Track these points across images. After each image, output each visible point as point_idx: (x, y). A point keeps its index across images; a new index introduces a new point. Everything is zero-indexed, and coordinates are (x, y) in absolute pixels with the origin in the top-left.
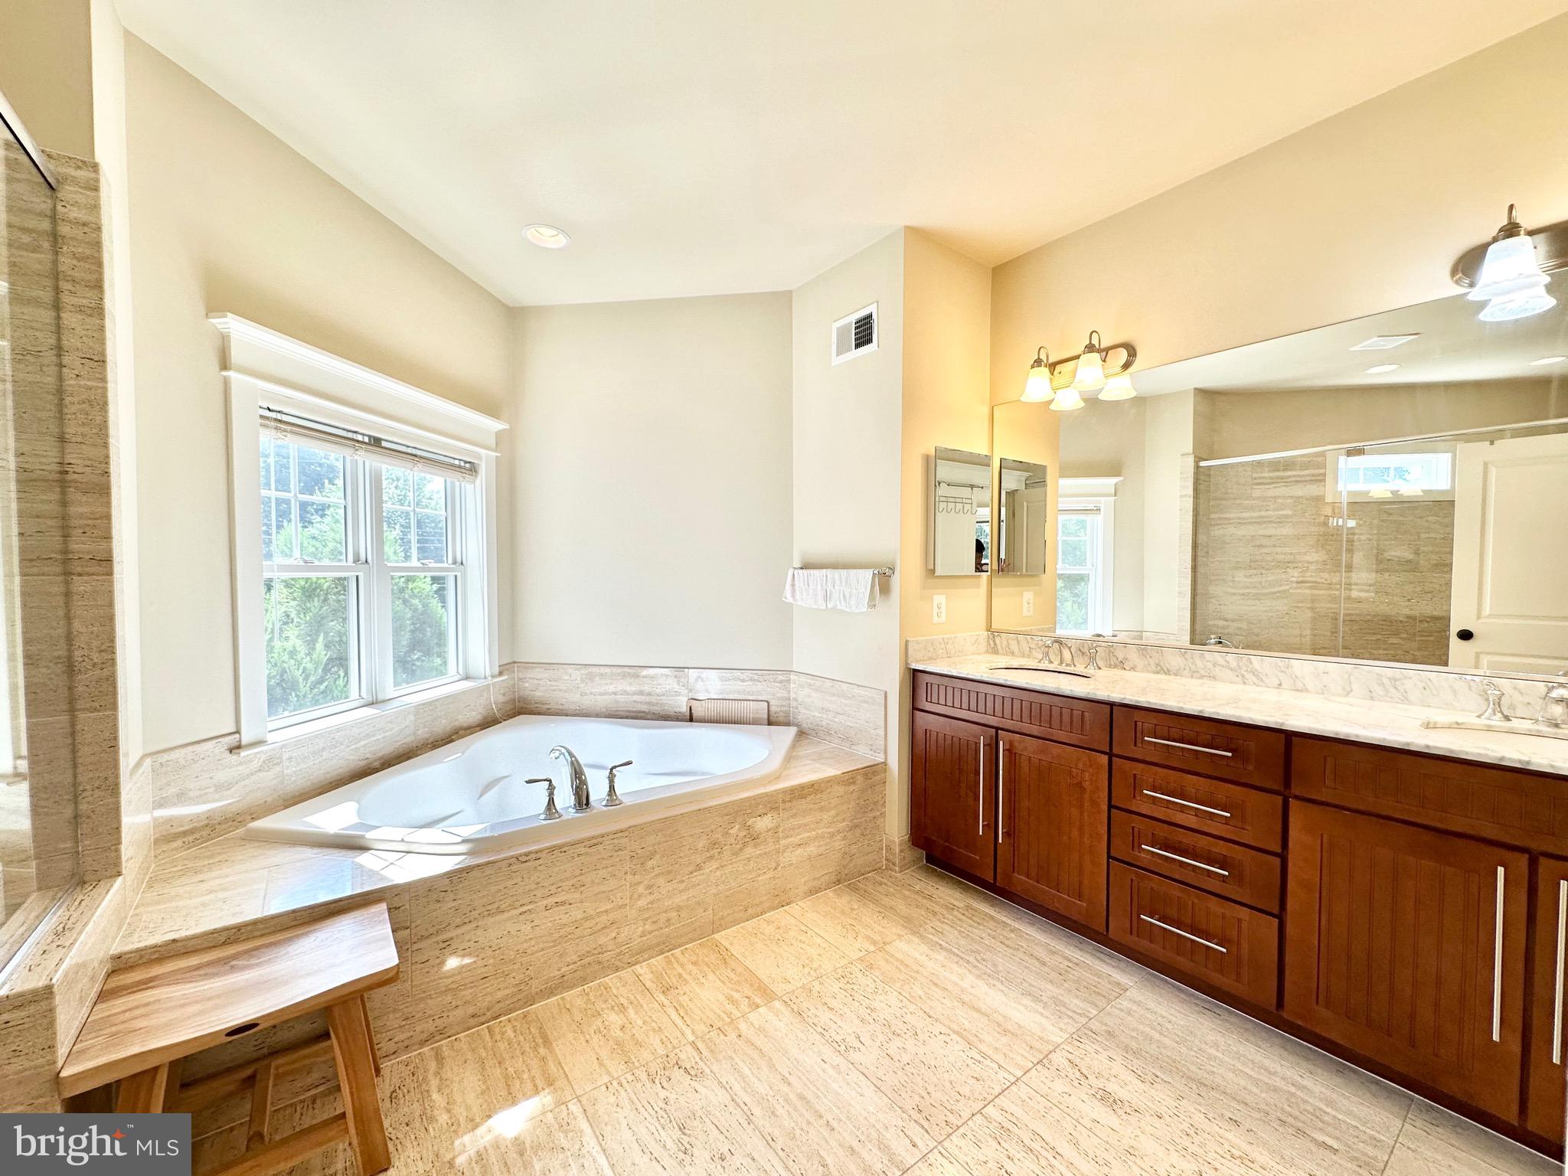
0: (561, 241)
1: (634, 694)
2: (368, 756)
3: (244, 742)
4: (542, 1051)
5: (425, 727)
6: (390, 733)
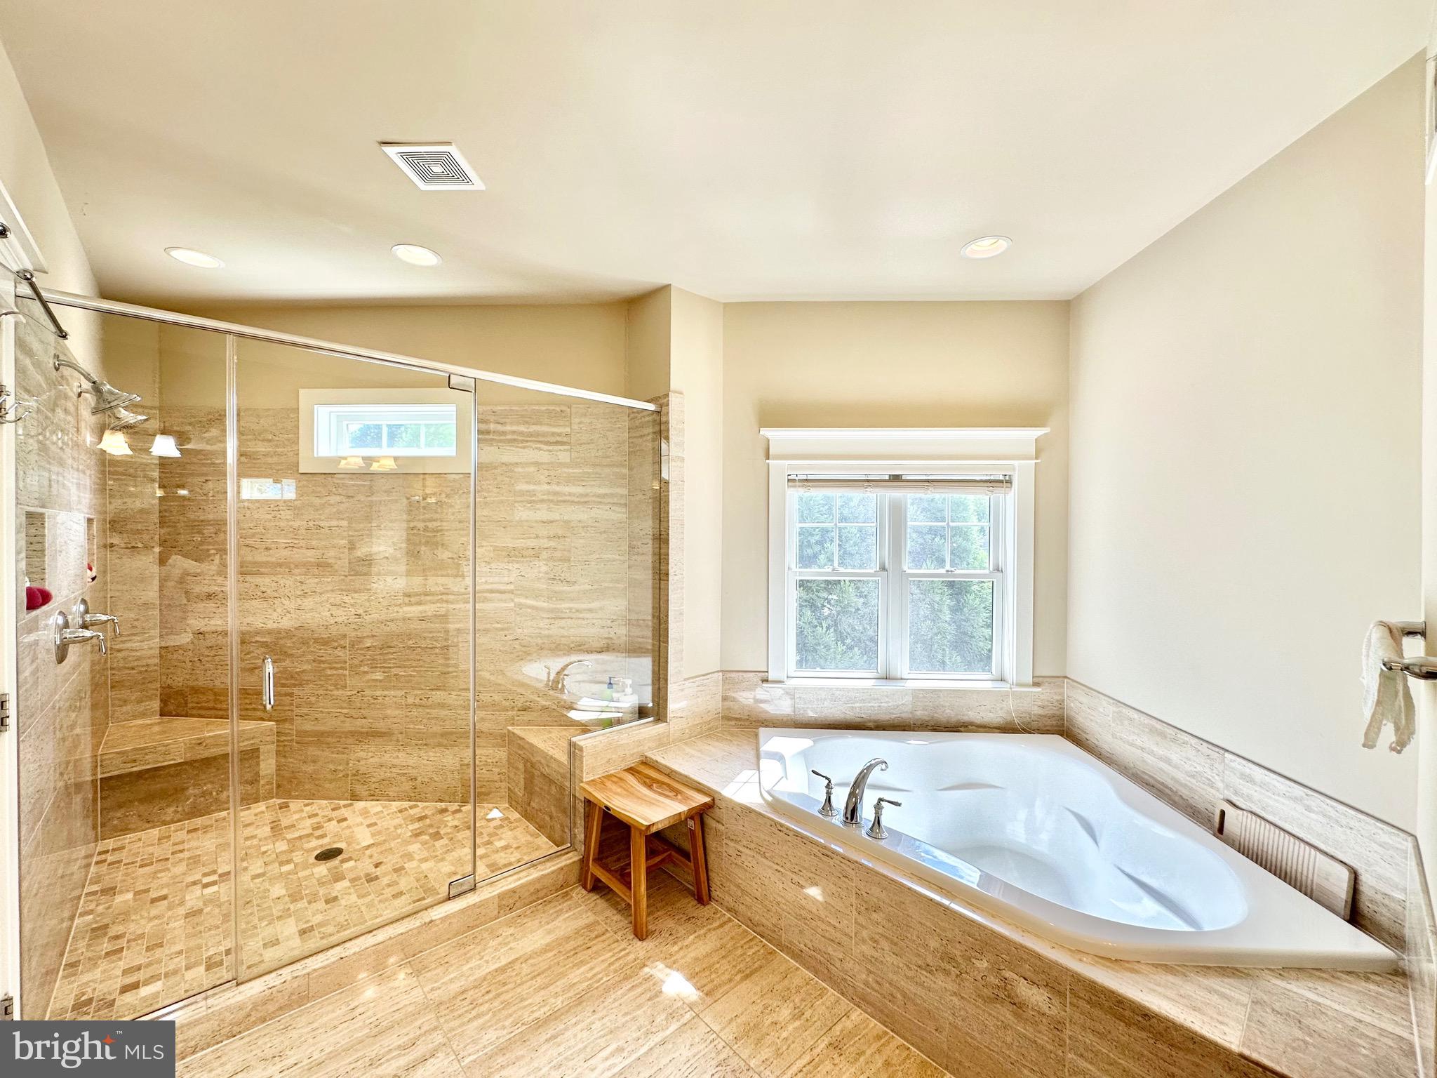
2: (863, 715)
3: (770, 679)
5: (924, 709)
6: (886, 705)
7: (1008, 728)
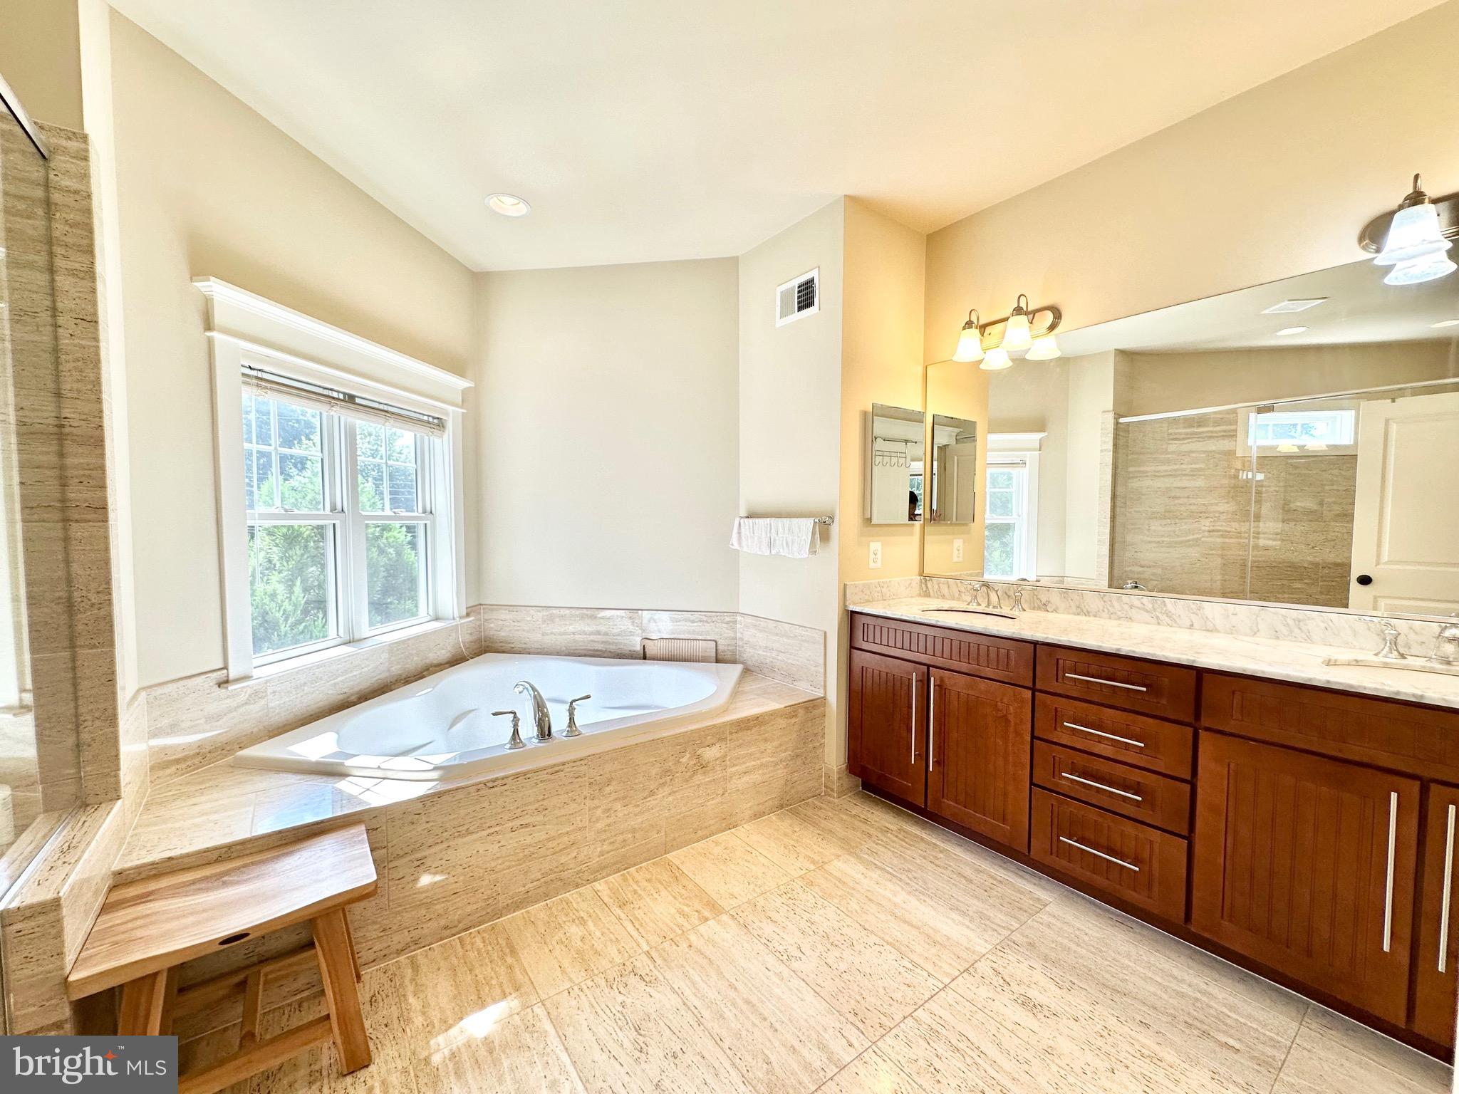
0: (522, 209)
1: (591, 634)
2: (346, 690)
3: (231, 677)
4: (509, 960)
5: (398, 663)
6: (366, 669)
7: (456, 660)
